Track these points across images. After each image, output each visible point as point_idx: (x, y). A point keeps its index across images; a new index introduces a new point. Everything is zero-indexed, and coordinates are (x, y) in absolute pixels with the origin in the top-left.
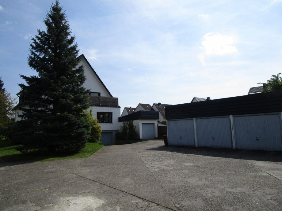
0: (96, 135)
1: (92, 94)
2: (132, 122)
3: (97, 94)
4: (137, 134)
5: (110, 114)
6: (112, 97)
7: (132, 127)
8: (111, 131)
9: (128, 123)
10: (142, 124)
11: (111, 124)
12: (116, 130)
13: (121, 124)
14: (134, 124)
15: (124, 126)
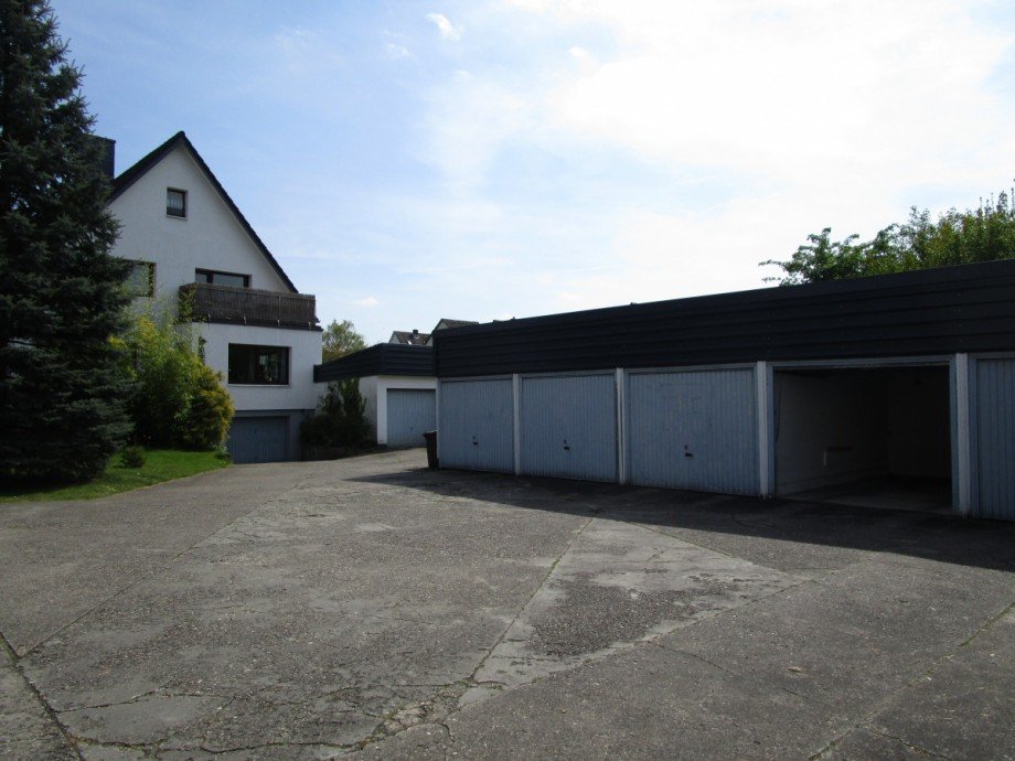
0: (209, 425)
1: (218, 282)
2: (357, 383)
3: (242, 279)
4: (371, 429)
5: (283, 354)
6: (296, 291)
7: (354, 402)
8: (285, 414)
9: (344, 386)
10: (388, 390)
11: (285, 390)
12: (303, 410)
13: (322, 389)
14: (360, 391)
15: (331, 398)
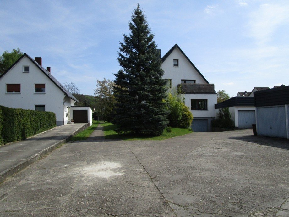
0: (187, 121)
1: (187, 82)
2: (228, 109)
3: (193, 81)
4: (233, 123)
5: (205, 101)
6: (208, 83)
7: (227, 114)
8: (206, 118)
9: (224, 110)
10: (239, 111)
11: (206, 111)
12: (212, 117)
13: (217, 111)
14: (229, 111)
15: (220, 113)
